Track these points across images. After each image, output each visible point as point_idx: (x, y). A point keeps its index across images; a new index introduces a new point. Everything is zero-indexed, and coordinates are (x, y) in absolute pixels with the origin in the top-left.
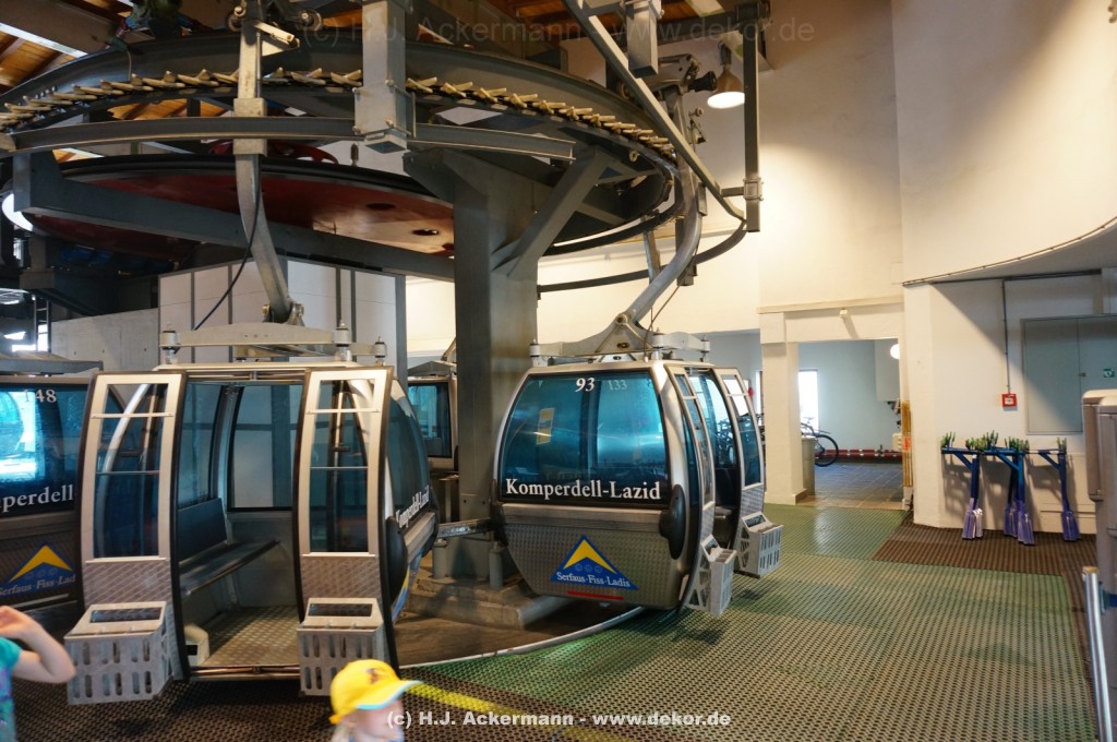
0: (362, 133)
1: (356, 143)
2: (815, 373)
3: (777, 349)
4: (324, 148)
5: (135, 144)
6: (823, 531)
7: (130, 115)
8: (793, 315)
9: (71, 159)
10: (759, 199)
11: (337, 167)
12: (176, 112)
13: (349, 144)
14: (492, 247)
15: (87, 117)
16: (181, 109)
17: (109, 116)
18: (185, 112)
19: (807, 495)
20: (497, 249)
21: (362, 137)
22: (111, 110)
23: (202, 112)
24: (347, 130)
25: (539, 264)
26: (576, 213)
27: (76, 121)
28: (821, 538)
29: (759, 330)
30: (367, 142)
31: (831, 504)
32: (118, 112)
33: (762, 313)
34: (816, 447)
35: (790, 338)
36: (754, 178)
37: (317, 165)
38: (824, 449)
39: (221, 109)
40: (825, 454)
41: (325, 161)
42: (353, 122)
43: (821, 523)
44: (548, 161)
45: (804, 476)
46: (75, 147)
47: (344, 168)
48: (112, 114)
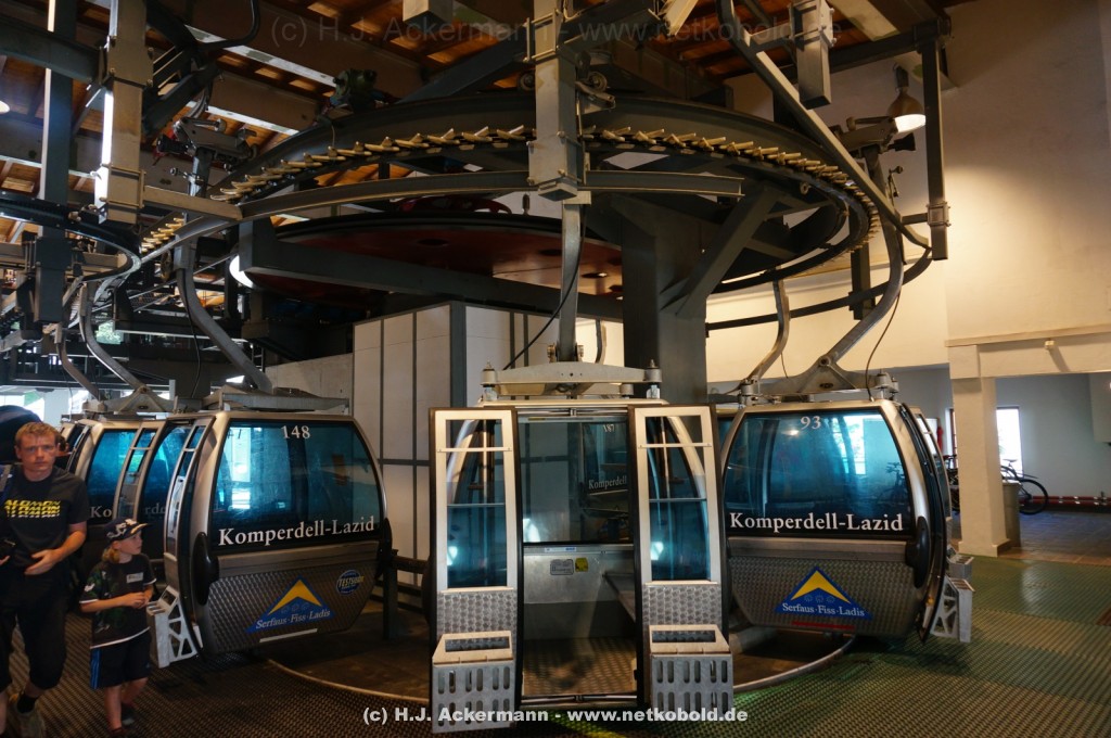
0: (536, 183)
1: (527, 193)
2: (1016, 412)
3: (971, 385)
4: (498, 200)
5: (334, 207)
6: (1032, 586)
7: (331, 182)
8: (987, 347)
9: (284, 223)
10: (946, 224)
11: (511, 217)
12: (369, 176)
13: (522, 194)
14: (660, 286)
15: (298, 186)
16: (373, 173)
17: (314, 184)
18: (377, 175)
19: (1011, 546)
20: (665, 290)
21: (535, 187)
22: (316, 179)
23: (391, 174)
24: (522, 182)
25: (708, 302)
26: (745, 250)
27: (288, 190)
28: (1031, 595)
29: (948, 364)
30: (540, 192)
31: (1041, 558)
32: (321, 180)
33: (952, 345)
34: (1020, 493)
35: (984, 374)
36: (939, 202)
37: (493, 216)
38: (1029, 496)
39: (407, 170)
40: (1032, 501)
41: (500, 211)
42: (527, 174)
43: (1029, 578)
44: (715, 199)
45: (1007, 525)
46: (286, 213)
47: (517, 217)
48: (317, 182)
